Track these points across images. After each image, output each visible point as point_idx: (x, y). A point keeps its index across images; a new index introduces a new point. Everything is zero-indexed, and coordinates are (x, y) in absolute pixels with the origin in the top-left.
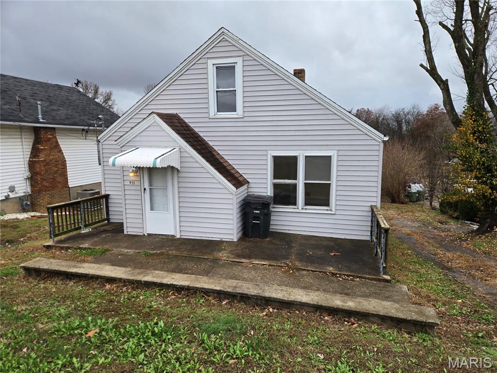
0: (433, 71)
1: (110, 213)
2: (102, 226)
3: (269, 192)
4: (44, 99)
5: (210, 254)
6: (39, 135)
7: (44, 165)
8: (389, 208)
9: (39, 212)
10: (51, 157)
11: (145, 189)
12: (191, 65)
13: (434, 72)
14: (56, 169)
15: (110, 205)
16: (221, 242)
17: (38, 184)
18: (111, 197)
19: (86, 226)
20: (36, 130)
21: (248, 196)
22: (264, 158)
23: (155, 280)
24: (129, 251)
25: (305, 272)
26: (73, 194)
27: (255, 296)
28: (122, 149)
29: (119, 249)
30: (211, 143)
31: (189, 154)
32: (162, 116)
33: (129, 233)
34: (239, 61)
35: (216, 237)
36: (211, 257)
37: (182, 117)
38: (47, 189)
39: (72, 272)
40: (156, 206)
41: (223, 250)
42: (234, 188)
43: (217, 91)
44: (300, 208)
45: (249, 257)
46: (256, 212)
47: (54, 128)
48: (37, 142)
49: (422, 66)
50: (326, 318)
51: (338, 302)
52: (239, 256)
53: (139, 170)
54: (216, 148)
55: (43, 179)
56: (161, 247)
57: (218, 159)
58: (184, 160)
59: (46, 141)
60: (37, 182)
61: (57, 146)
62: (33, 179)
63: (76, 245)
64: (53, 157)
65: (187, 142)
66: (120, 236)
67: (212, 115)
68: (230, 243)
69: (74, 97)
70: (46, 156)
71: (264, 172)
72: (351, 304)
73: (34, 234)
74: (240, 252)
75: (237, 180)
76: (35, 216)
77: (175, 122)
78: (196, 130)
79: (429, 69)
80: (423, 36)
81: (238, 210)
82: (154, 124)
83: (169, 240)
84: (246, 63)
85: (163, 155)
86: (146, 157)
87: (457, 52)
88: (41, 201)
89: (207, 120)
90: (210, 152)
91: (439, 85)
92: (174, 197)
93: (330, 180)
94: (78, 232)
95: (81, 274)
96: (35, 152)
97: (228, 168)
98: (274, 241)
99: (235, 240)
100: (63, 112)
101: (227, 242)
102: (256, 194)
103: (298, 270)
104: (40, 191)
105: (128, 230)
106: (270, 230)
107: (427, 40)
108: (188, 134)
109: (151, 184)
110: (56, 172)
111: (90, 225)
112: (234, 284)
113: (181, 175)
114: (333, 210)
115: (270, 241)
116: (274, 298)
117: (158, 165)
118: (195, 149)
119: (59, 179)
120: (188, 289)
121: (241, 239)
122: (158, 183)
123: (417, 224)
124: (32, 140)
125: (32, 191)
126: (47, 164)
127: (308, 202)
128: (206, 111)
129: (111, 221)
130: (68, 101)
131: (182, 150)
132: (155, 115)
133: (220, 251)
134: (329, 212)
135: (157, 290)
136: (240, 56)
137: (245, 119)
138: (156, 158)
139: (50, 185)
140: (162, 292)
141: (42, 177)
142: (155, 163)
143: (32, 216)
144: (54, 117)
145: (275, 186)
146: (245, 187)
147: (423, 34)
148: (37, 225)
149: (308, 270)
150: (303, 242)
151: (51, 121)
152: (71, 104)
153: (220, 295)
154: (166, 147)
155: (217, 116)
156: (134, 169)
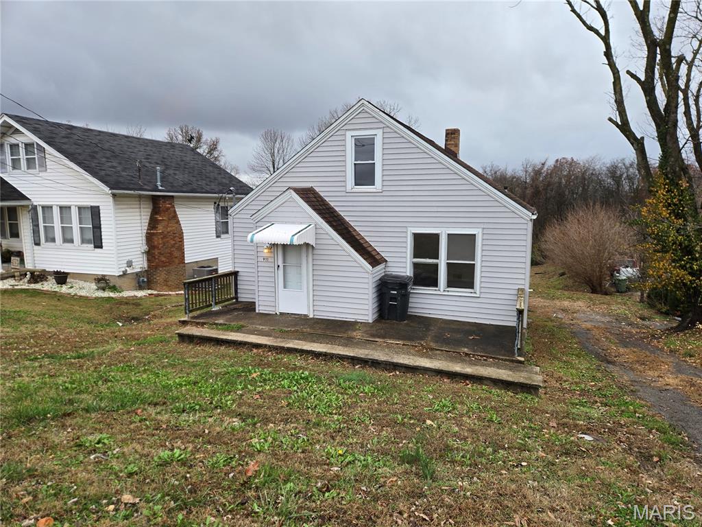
0: (624, 127)
1: (239, 291)
2: (231, 304)
3: (408, 272)
4: (160, 163)
5: (344, 333)
6: (158, 204)
7: (162, 238)
8: (578, 299)
9: (155, 290)
10: (169, 229)
11: (278, 266)
12: (328, 136)
13: (626, 128)
14: (174, 242)
15: (239, 282)
16: (355, 323)
17: (155, 259)
18: (240, 274)
19: (216, 304)
20: (155, 200)
21: (386, 275)
22: (404, 235)
23: (296, 347)
24: (264, 327)
25: (438, 352)
26: (189, 271)
27: (384, 361)
28: (258, 225)
29: (254, 326)
30: (347, 219)
31: (325, 230)
32: (299, 191)
33: (261, 312)
34: (379, 133)
35: (350, 318)
36: (346, 335)
37: (317, 190)
38: (164, 264)
39: (222, 339)
40: (289, 284)
41: (357, 330)
42: (371, 267)
43: (355, 164)
44: (442, 290)
45: (384, 337)
46: (393, 292)
47: (173, 197)
48: (155, 211)
49: (610, 120)
50: (445, 380)
51: (457, 368)
52: (373, 336)
53: (273, 246)
54: (352, 224)
55: (160, 253)
56: (295, 325)
57: (354, 236)
58: (319, 237)
59: (164, 211)
60: (154, 257)
61: (175, 216)
62: (150, 254)
63: (210, 321)
64: (171, 229)
65: (323, 218)
66: (252, 314)
67: (349, 188)
68: (365, 324)
69: (189, 157)
70: (164, 227)
71: (404, 250)
72: (469, 370)
73: (157, 312)
74: (375, 332)
75: (373, 258)
76: (152, 294)
77: (311, 197)
78: (332, 204)
79: (620, 123)
80: (614, 83)
81: (374, 290)
82: (290, 200)
83: (303, 319)
84: (386, 136)
85: (299, 232)
86: (282, 233)
87: (648, 107)
88: (158, 278)
89: (344, 194)
90: (347, 228)
91: (632, 144)
92: (307, 275)
93: (474, 260)
94: (209, 309)
95: (231, 340)
96: (153, 223)
97: (365, 245)
98: (412, 324)
99: (371, 321)
100: (181, 177)
101: (361, 323)
102: (394, 273)
103: (432, 349)
104: (156, 267)
105: (260, 309)
106: (409, 313)
107: (618, 88)
108: (324, 209)
109: (284, 262)
110: (173, 246)
111: (219, 303)
112: (367, 353)
113: (315, 252)
114: (478, 292)
115: (407, 324)
116: (401, 364)
117: (296, 242)
118: (331, 226)
119: (176, 254)
120: (325, 355)
121: (376, 321)
122: (292, 259)
123: (608, 319)
124: (150, 210)
125: (149, 267)
126: (165, 237)
127: (450, 284)
128: (343, 184)
129: (239, 300)
130: (183, 163)
131: (318, 226)
132: (291, 191)
133: (355, 331)
134: (475, 295)
135: (298, 355)
136: (380, 128)
137: (384, 194)
138: (294, 235)
139: (167, 261)
140: (303, 357)
141: (159, 251)
142: (292, 240)
143: (150, 295)
144: (172, 183)
145: (416, 265)
146: (382, 266)
147: (613, 80)
148: (158, 303)
149: (442, 351)
150: (443, 325)
151: (169, 188)
152: (187, 167)
153: (354, 360)
154: (301, 223)
155: (354, 190)
156: (268, 245)
